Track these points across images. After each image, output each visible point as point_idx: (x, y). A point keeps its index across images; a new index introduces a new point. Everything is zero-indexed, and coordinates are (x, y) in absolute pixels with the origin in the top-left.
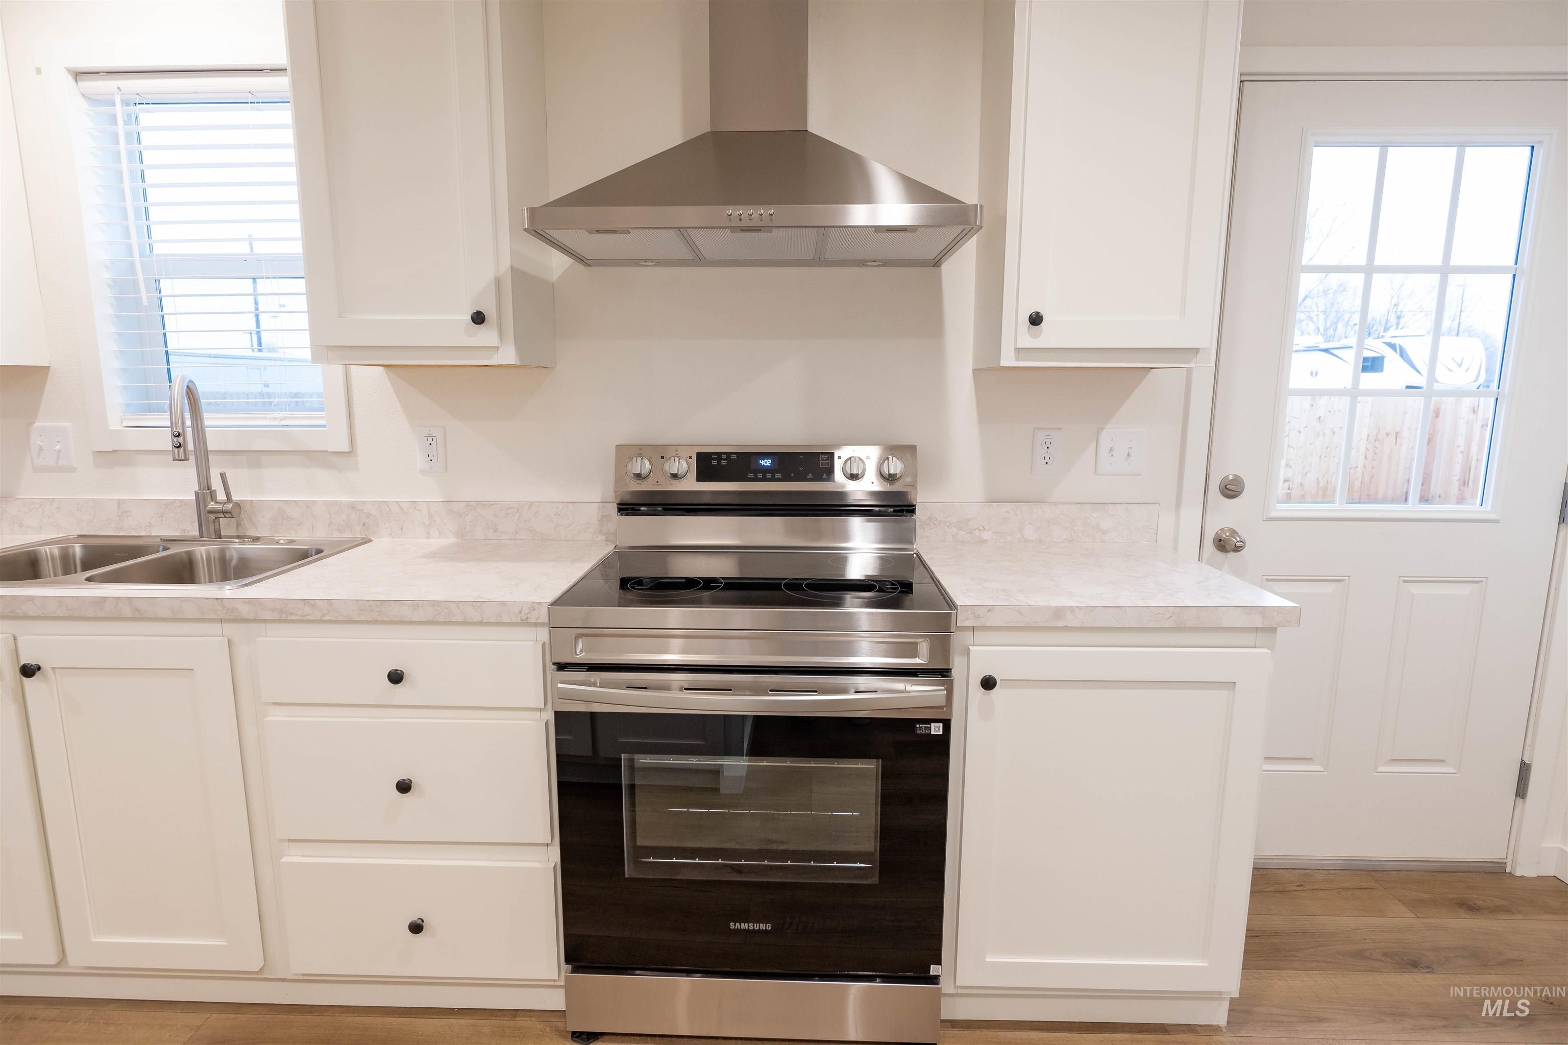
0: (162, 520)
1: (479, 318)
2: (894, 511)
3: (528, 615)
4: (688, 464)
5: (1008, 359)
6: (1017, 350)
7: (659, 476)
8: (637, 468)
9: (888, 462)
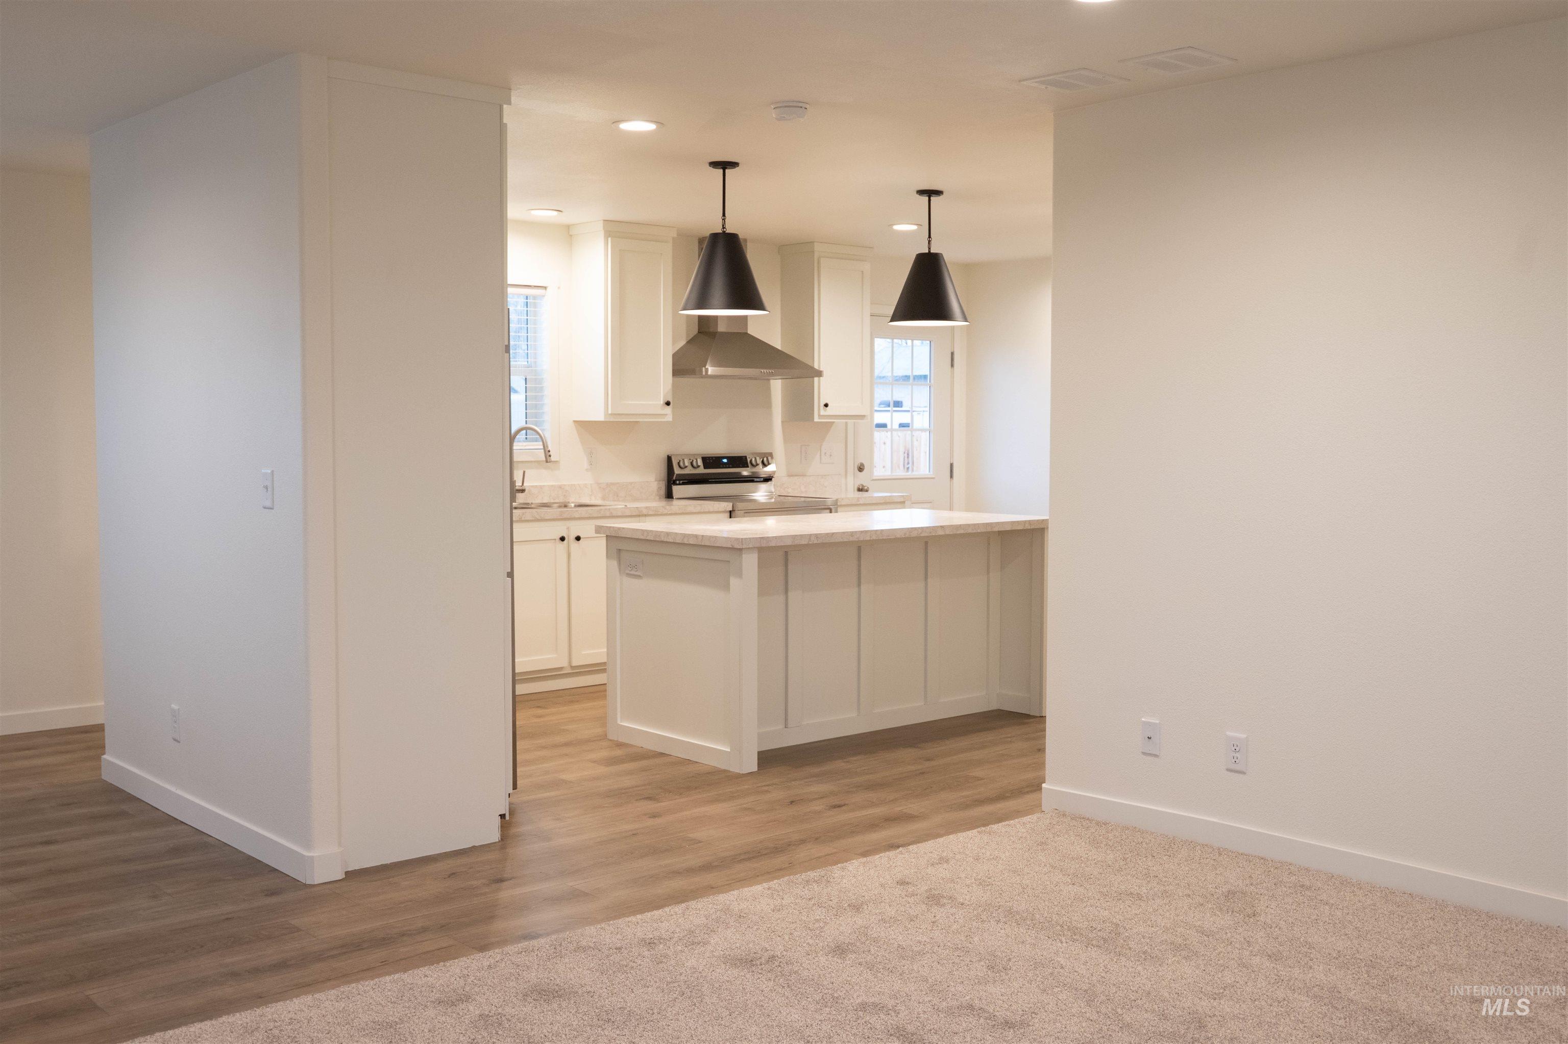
1: (668, 404)
2: (763, 480)
4: (700, 462)
5: (816, 419)
6: (819, 415)
7: (690, 467)
8: (681, 464)
9: (765, 459)
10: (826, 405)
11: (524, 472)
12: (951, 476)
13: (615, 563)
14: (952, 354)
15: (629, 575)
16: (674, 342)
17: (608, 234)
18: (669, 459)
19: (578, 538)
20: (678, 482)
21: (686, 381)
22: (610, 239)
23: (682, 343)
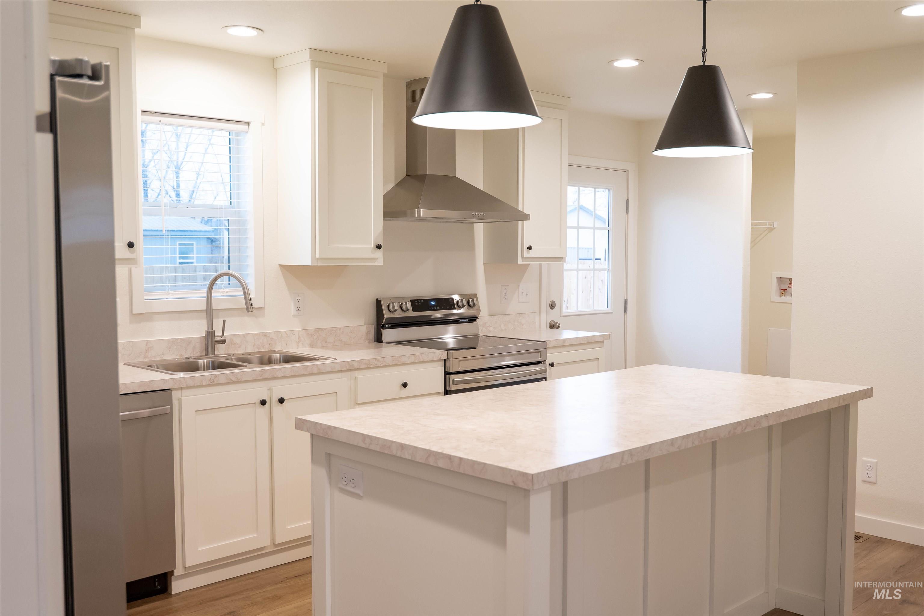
1: (379, 247)
2: (468, 321)
3: (441, 357)
4: (409, 306)
5: (520, 262)
6: (523, 258)
7: (399, 311)
8: (391, 308)
9: (471, 300)
10: (530, 248)
11: (224, 322)
12: (626, 311)
13: (322, 472)
14: (627, 201)
15: (342, 491)
16: (384, 185)
17: (316, 64)
18: (379, 302)
19: (281, 401)
20: (387, 326)
21: (397, 224)
22: (317, 70)
23: (391, 186)
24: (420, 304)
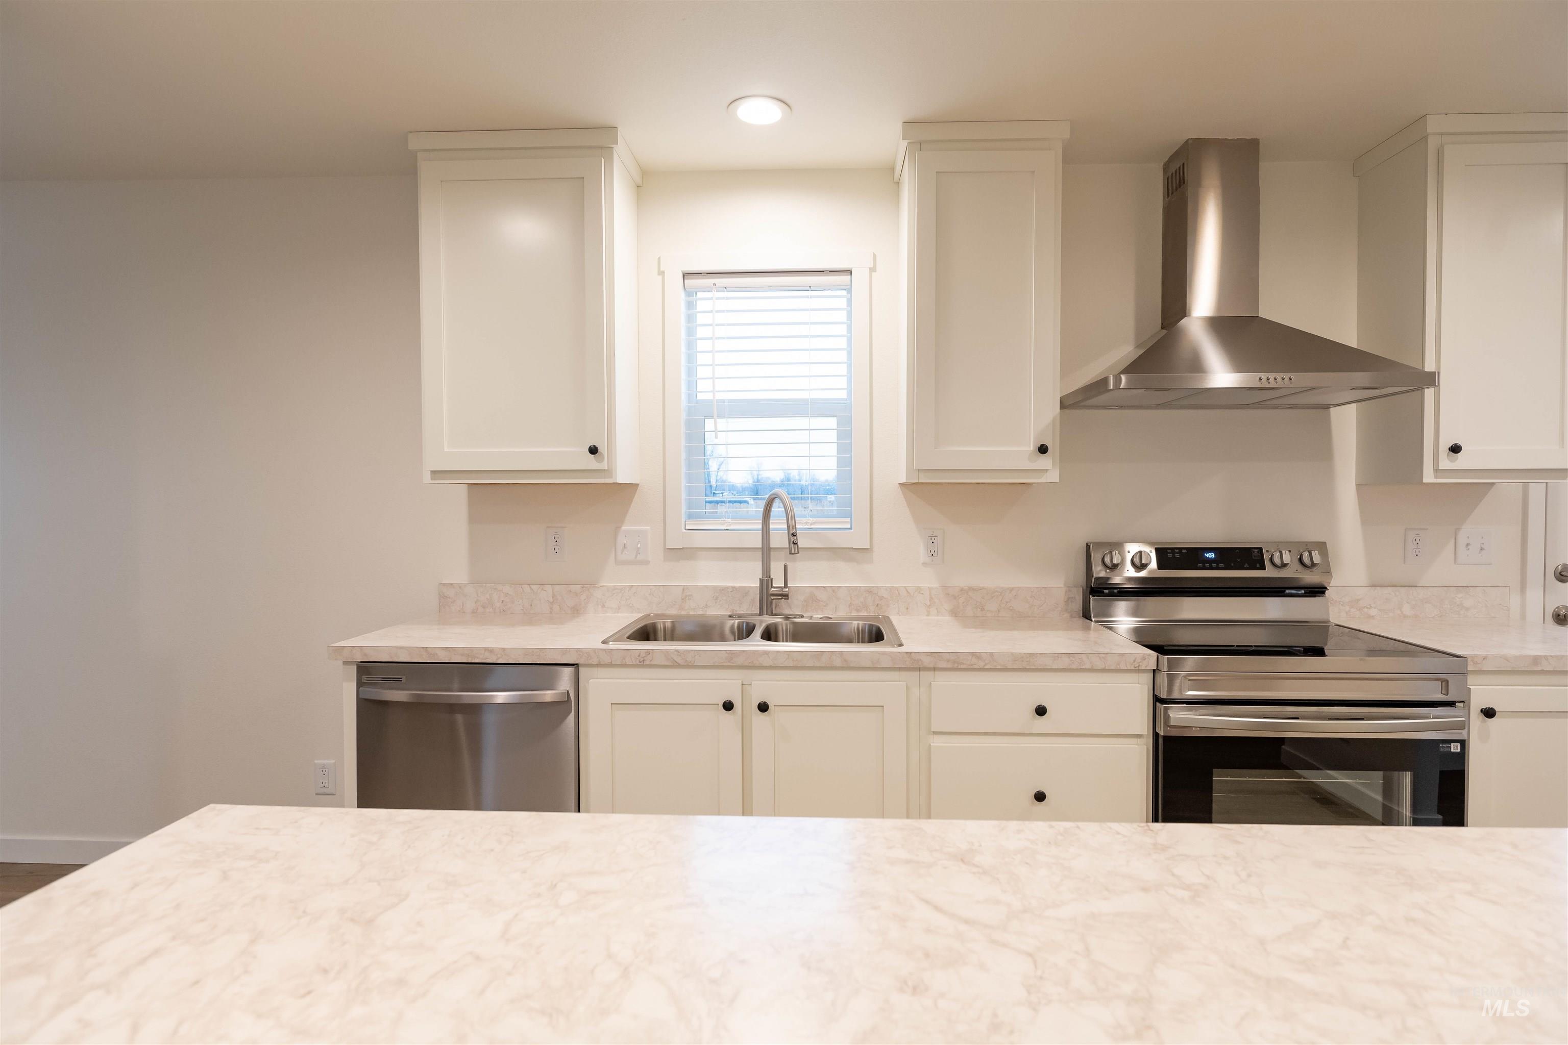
0: (716, 602)
1: (1043, 449)
2: (1305, 593)
3: (1141, 664)
4: (1153, 559)
5: (1429, 477)
6: (1437, 471)
7: (1128, 566)
8: (1107, 560)
9: (1306, 554)
10: (1455, 449)
17: (917, 147)
18: (1089, 549)
19: (763, 707)
20: (1107, 591)
22: (917, 155)
24: (1177, 556)
